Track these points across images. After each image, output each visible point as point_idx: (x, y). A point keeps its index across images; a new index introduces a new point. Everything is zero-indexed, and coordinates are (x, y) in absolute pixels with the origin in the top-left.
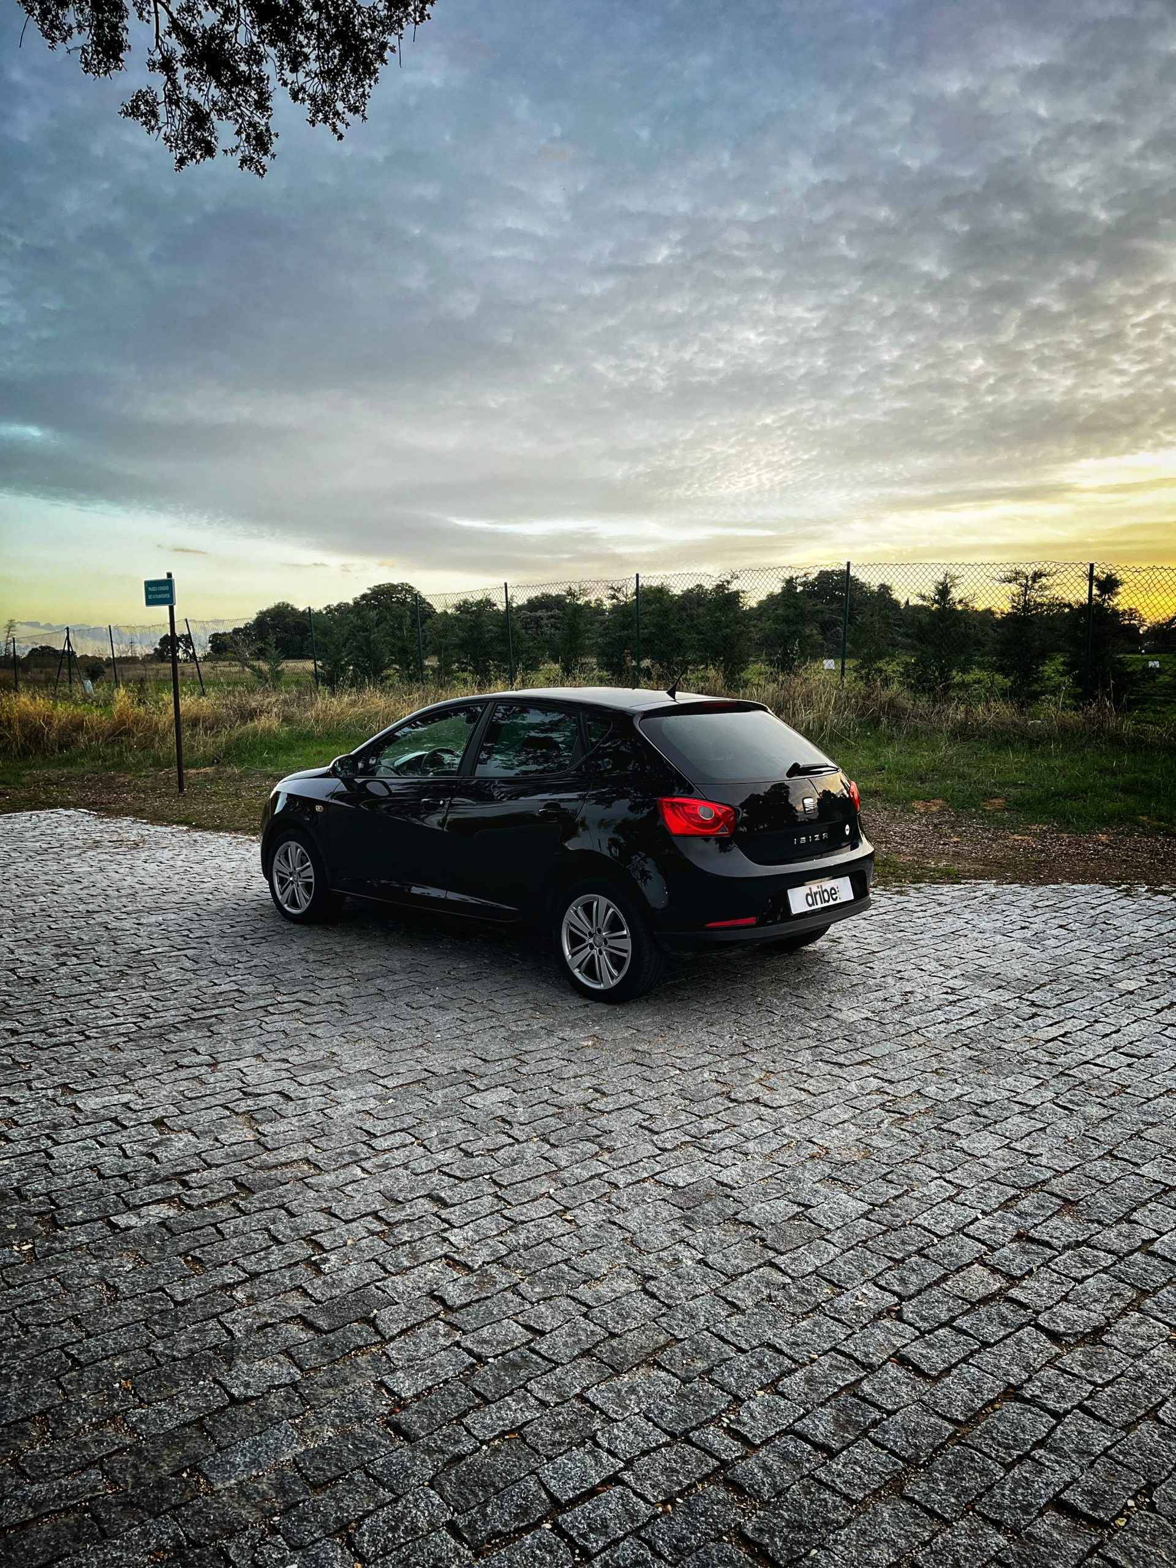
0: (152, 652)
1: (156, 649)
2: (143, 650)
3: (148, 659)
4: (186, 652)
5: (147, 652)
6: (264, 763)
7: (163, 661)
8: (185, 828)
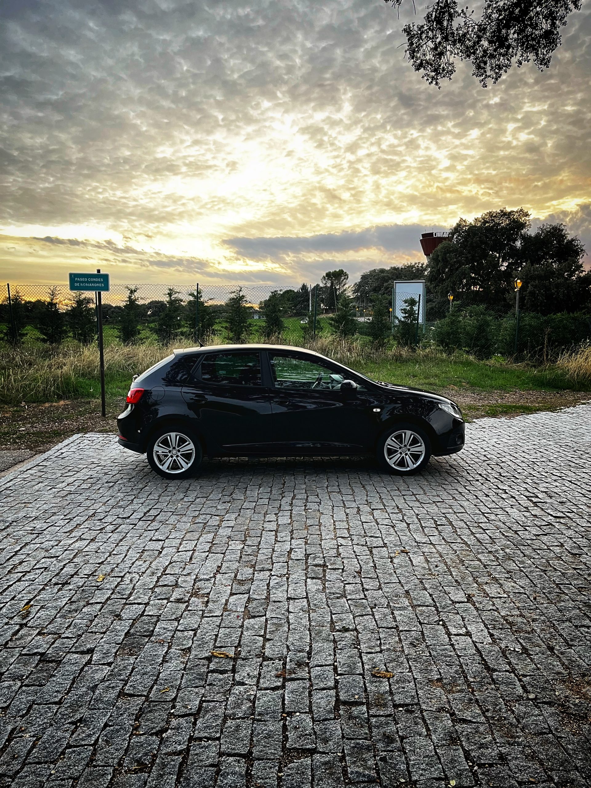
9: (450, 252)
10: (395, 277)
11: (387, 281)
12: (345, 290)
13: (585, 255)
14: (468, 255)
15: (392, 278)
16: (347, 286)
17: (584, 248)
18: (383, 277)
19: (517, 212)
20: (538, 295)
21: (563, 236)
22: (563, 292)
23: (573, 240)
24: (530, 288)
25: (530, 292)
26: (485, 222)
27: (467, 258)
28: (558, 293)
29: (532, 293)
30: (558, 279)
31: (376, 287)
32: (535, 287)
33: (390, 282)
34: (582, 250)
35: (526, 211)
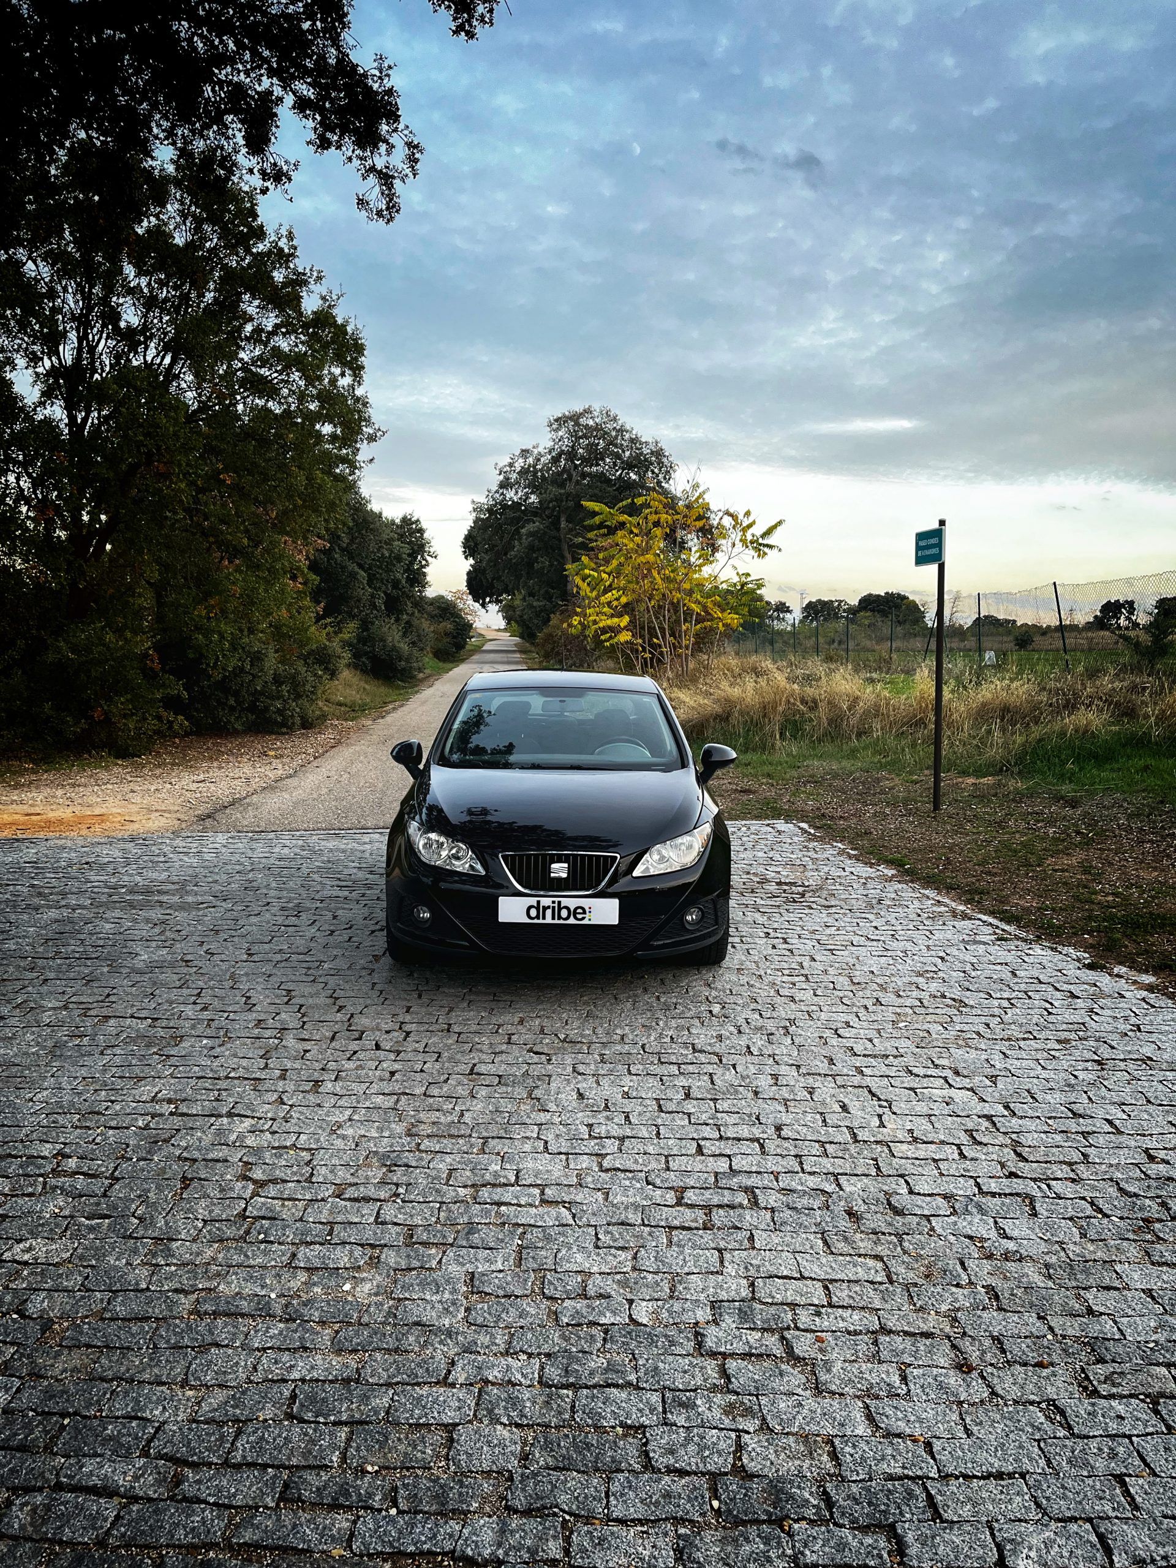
0: (1092, 620)
1: (1096, 617)
2: (1083, 617)
3: (1089, 626)
4: (1128, 618)
5: (1087, 620)
6: (1062, 777)
7: (1102, 629)
8: (890, 872)
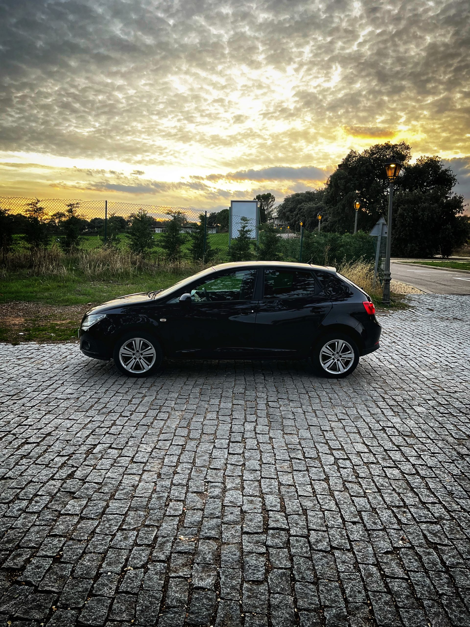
9: (341, 179)
10: (307, 200)
11: (301, 203)
12: (272, 211)
13: (457, 183)
14: (356, 182)
15: (306, 201)
16: (273, 207)
17: (456, 178)
18: (298, 200)
19: (400, 145)
20: (406, 217)
21: (438, 167)
22: (428, 215)
23: (446, 170)
24: (400, 211)
25: (400, 215)
26: (373, 154)
27: (355, 184)
28: (423, 216)
29: (402, 215)
30: (424, 203)
31: (291, 208)
32: (405, 210)
33: (303, 204)
34: (455, 179)
35: (407, 144)
